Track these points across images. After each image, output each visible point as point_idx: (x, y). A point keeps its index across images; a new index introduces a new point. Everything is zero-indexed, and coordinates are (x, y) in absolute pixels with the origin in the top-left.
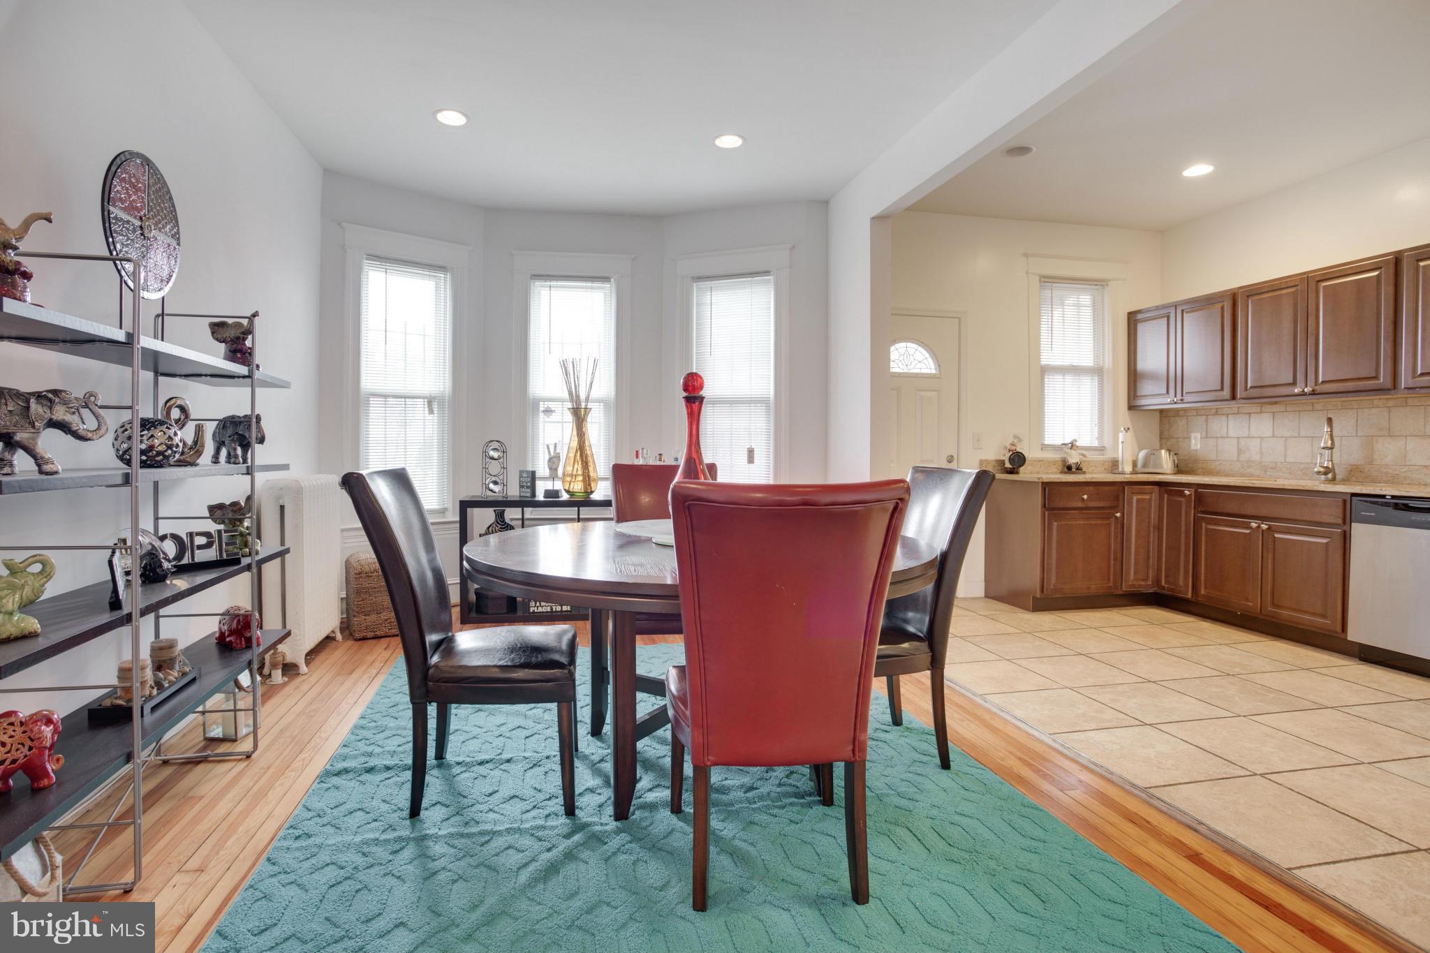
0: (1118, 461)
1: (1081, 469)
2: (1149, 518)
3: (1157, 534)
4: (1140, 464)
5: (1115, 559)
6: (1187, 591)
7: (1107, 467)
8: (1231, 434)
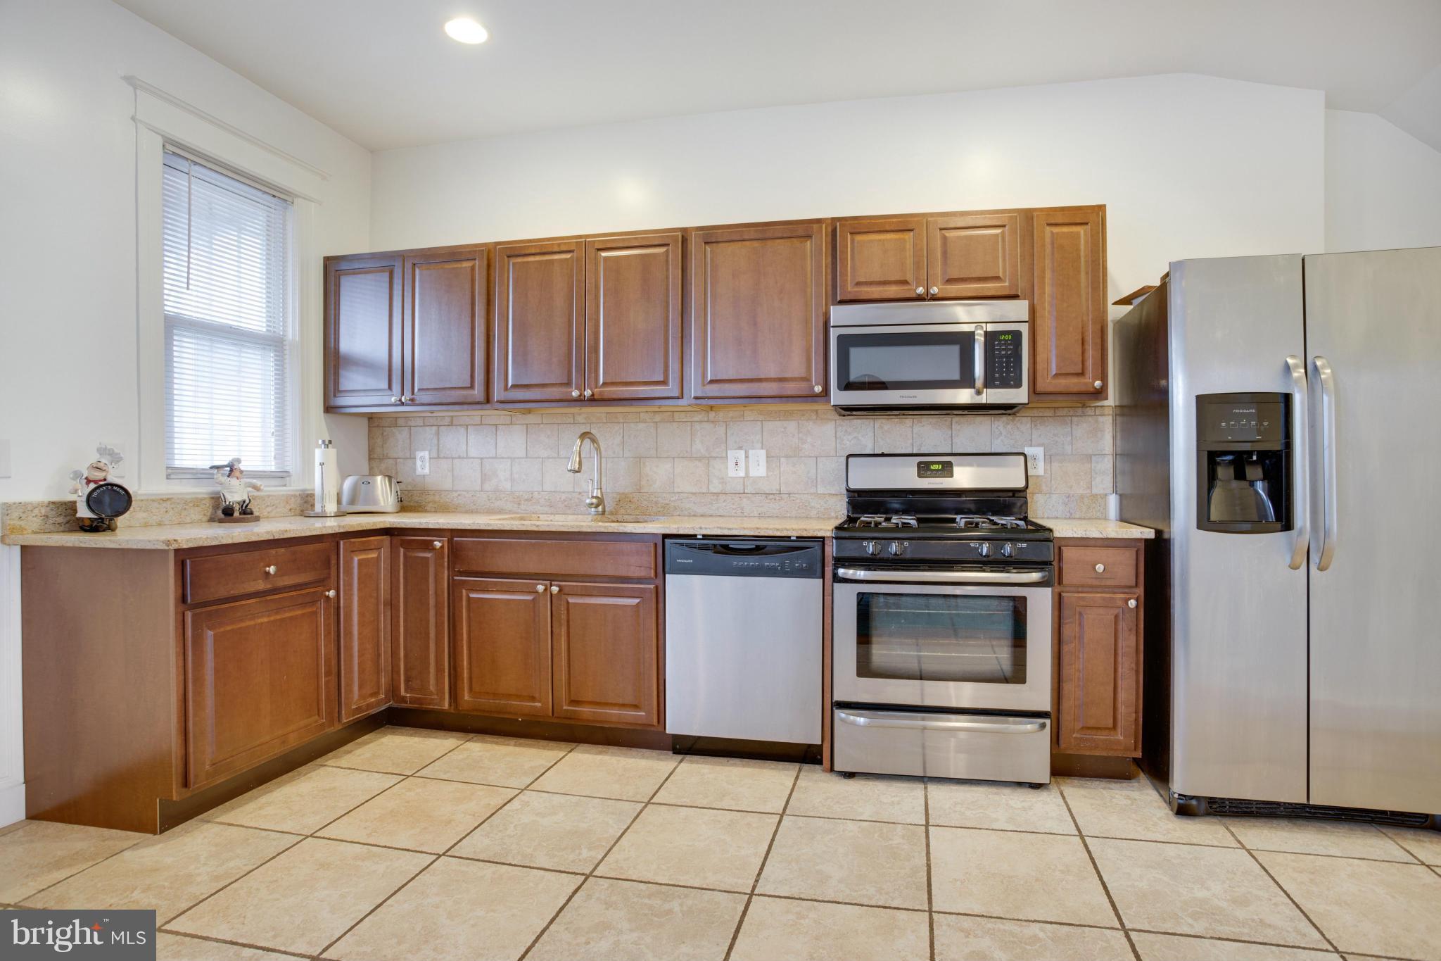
0: (312, 495)
1: (252, 513)
2: (377, 589)
3: (389, 613)
4: (345, 499)
5: (328, 674)
6: (442, 699)
7: (293, 506)
8: (473, 452)
